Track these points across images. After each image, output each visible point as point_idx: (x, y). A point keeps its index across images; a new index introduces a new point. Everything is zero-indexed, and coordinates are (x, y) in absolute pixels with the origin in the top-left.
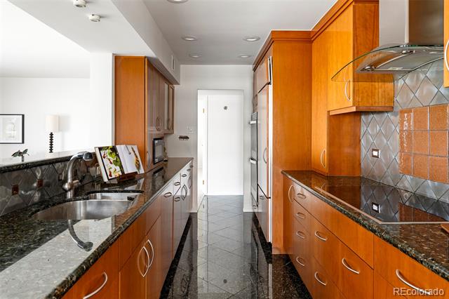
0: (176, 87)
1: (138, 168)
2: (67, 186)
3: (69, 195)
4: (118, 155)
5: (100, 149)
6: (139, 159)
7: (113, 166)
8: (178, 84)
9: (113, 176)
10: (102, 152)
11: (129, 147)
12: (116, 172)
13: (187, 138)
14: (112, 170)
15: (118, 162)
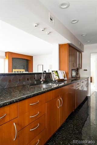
0: (83, 53)
1: (65, 78)
2: (41, 80)
3: (42, 83)
4: (58, 73)
5: (52, 71)
6: (65, 75)
7: (56, 76)
8: (83, 52)
9: (56, 79)
10: (53, 72)
11: (62, 71)
12: (57, 78)
13: (87, 70)
14: (56, 78)
15: (58, 75)
